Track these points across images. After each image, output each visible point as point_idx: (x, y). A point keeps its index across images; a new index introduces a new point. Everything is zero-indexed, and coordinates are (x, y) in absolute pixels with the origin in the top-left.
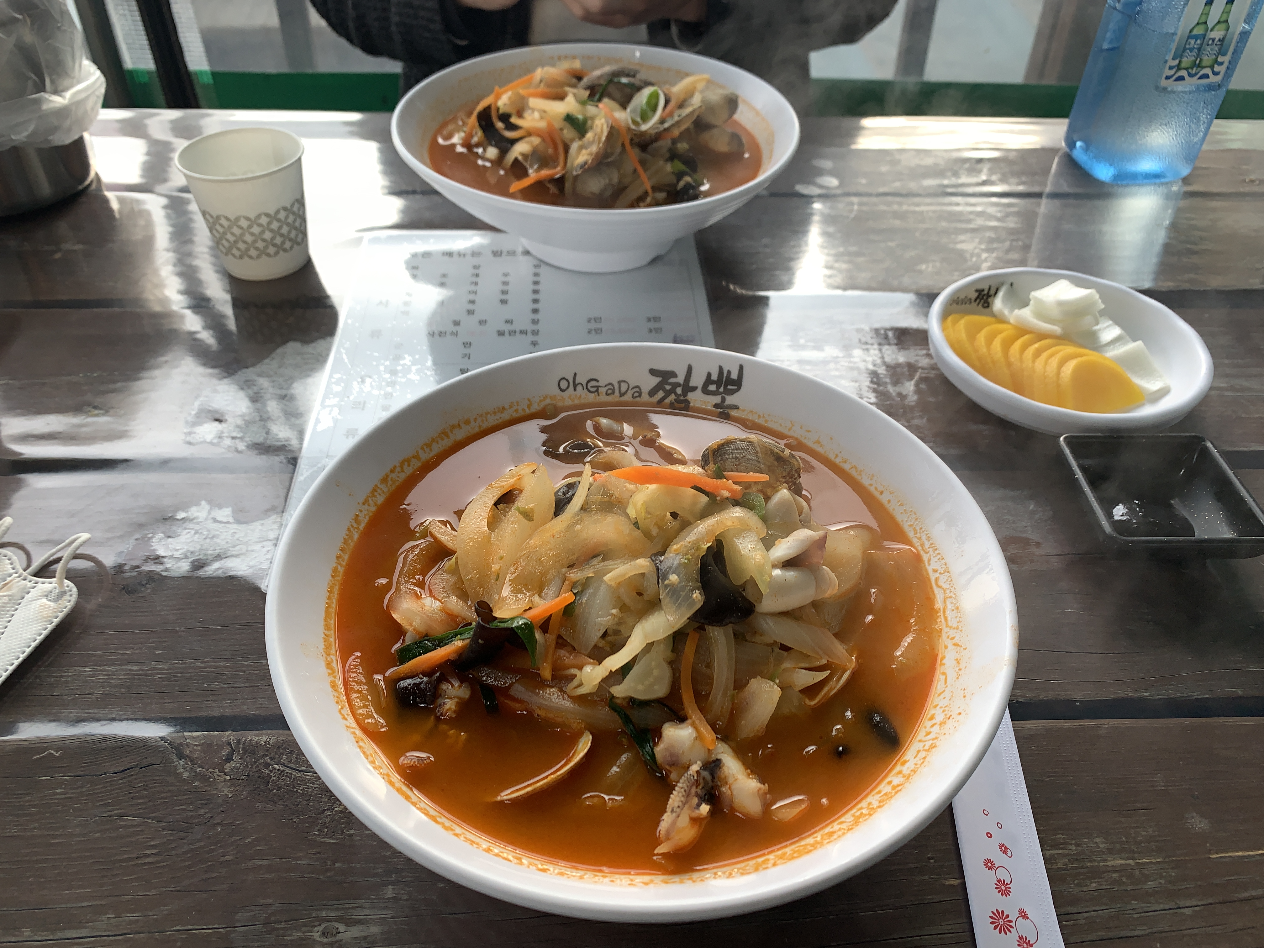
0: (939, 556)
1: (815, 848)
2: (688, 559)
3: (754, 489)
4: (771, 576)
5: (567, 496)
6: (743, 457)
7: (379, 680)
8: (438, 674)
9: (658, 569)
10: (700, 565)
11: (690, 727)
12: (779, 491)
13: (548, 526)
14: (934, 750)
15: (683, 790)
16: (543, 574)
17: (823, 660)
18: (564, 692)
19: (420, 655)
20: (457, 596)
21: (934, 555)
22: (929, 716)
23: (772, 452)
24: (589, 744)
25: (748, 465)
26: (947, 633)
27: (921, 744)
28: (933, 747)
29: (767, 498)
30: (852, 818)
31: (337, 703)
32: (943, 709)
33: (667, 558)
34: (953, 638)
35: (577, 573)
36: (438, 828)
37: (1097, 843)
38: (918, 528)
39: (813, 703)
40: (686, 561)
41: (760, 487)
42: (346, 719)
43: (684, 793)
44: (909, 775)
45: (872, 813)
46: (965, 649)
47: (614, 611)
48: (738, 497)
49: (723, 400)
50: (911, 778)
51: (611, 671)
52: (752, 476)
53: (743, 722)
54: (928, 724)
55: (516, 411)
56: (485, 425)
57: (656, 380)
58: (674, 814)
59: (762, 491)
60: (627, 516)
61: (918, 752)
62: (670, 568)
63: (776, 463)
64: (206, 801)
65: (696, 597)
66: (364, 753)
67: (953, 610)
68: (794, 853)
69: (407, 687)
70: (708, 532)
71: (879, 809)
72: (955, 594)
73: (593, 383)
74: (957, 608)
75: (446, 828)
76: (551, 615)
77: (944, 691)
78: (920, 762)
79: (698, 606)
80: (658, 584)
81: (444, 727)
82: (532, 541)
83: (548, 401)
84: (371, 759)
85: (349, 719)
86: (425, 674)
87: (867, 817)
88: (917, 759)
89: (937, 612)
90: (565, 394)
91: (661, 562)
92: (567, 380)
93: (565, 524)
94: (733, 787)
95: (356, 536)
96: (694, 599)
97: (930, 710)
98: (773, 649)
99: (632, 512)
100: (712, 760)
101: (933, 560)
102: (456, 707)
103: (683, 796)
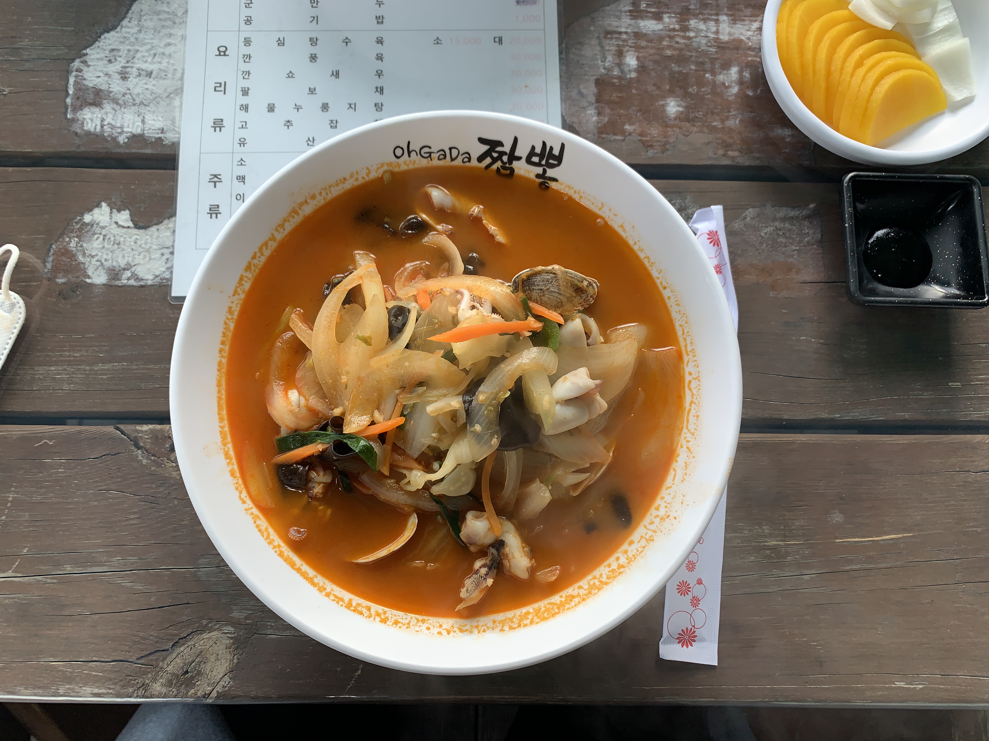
0: (696, 363)
1: (559, 612)
4: (553, 409)
5: (400, 322)
6: (547, 289)
9: (468, 409)
10: (499, 412)
11: (485, 520)
17: (589, 463)
18: (399, 485)
20: (316, 396)
21: (693, 360)
22: (657, 505)
23: (572, 284)
24: (416, 524)
26: (685, 435)
27: (645, 531)
28: (651, 539)
30: (588, 586)
32: (666, 504)
34: (688, 441)
38: (686, 331)
39: (575, 495)
40: (488, 412)
44: (631, 559)
45: (600, 586)
46: (694, 457)
47: (434, 435)
48: (538, 335)
49: (545, 171)
50: (631, 562)
54: (654, 513)
55: (357, 179)
56: (329, 198)
57: (485, 148)
61: (642, 537)
63: (574, 294)
65: (495, 441)
67: (694, 416)
68: (545, 611)
70: (510, 375)
71: (605, 586)
72: (699, 403)
73: (426, 150)
74: (698, 417)
75: (321, 589)
76: (387, 431)
77: (671, 487)
79: (495, 448)
80: (467, 423)
81: (315, 503)
82: (372, 364)
83: (385, 168)
84: (265, 535)
85: (246, 501)
87: (596, 590)
90: (401, 160)
92: (402, 148)
93: (395, 356)
94: (512, 561)
96: (492, 443)
97: (659, 500)
98: (551, 458)
101: (691, 364)
102: (322, 490)
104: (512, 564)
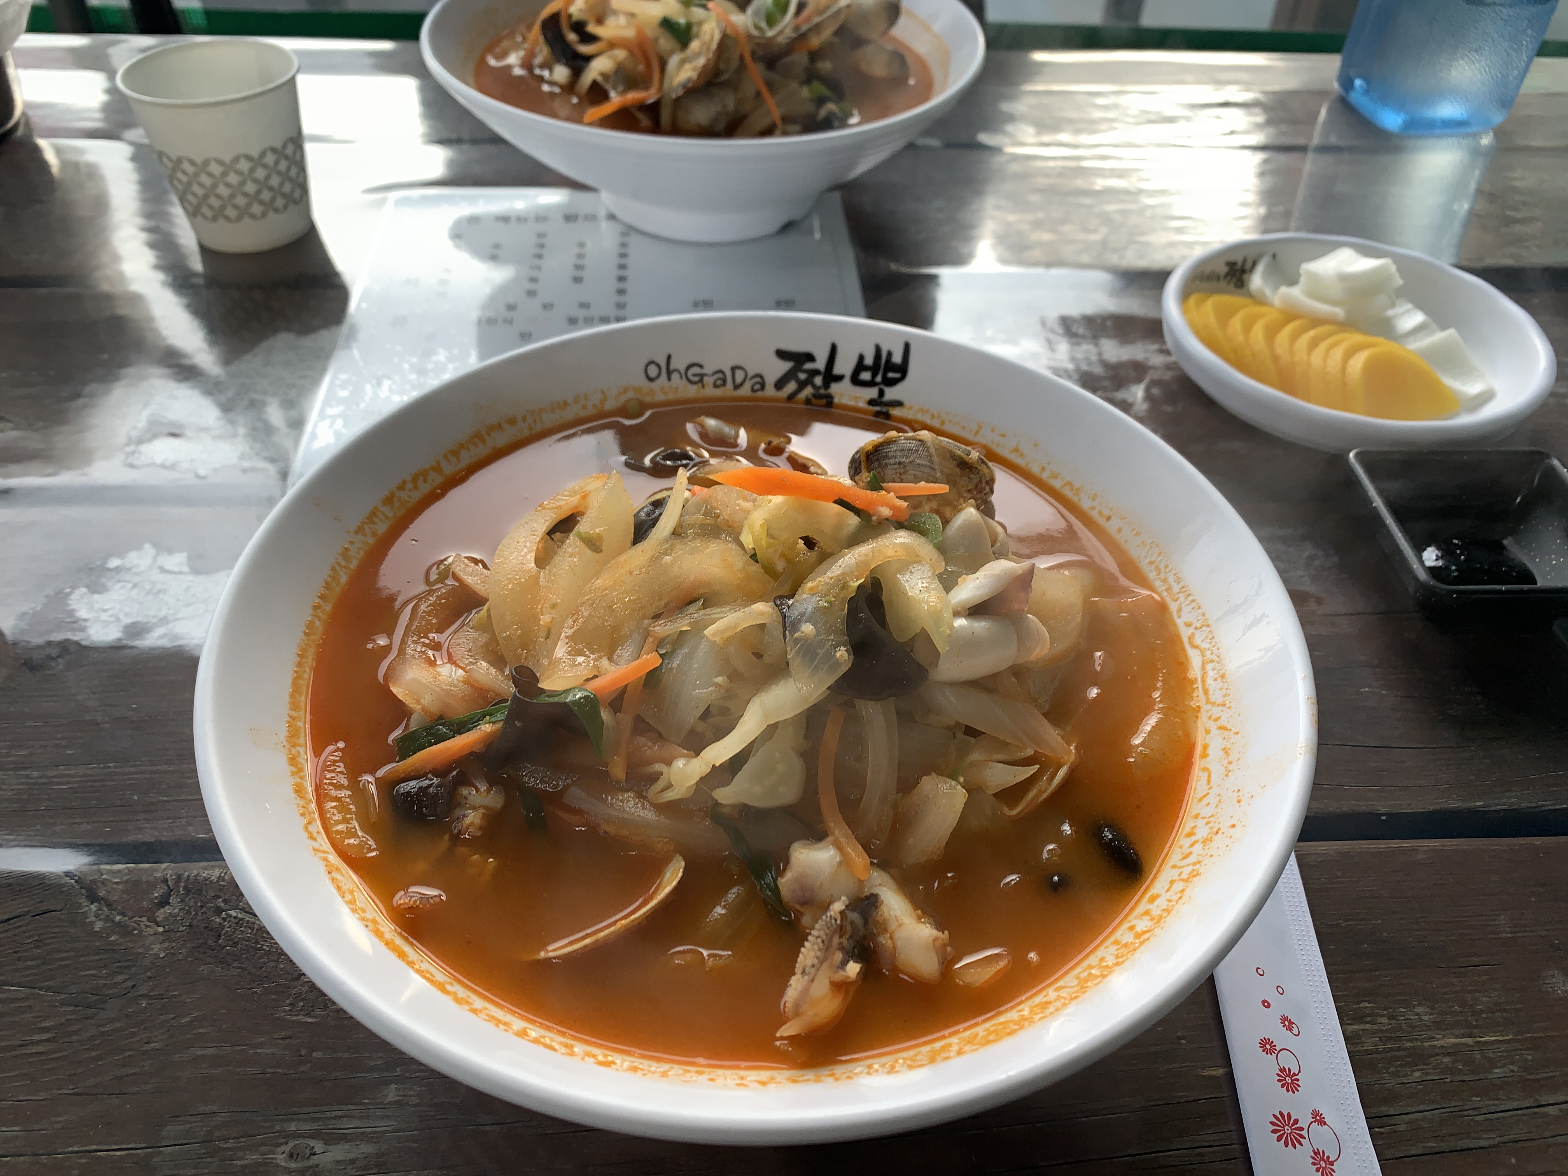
0: (1193, 604)
1: (1021, 1028)
2: (828, 602)
3: (927, 508)
4: (952, 627)
5: (654, 516)
6: (910, 462)
7: (369, 782)
8: (455, 773)
9: (785, 617)
10: (846, 611)
11: (831, 847)
12: (962, 510)
13: (622, 558)
14: (1196, 879)
15: (819, 941)
16: (616, 628)
17: (1029, 750)
18: (645, 798)
19: (431, 745)
20: (488, 662)
21: (1187, 603)
22: (1187, 830)
23: (953, 456)
24: (680, 874)
25: (917, 473)
26: (1208, 712)
27: (1176, 872)
28: (1194, 875)
29: (946, 522)
30: (1076, 982)
31: (303, 815)
32: (1206, 820)
33: (797, 601)
34: (1217, 719)
35: (666, 625)
36: (447, 1000)
37: (1418, 1014)
38: (1162, 566)
39: (1014, 812)
40: (826, 604)
41: (934, 505)
42: (315, 839)
43: (821, 945)
44: (1161, 917)
45: (1105, 973)
46: (1237, 733)
47: (719, 680)
48: (904, 517)
49: (881, 393)
50: (1163, 920)
51: (714, 766)
52: (924, 488)
53: (911, 841)
54: (1186, 842)
55: (584, 407)
56: (538, 428)
57: (785, 366)
58: (806, 977)
59: (938, 512)
60: (741, 545)
61: (1172, 882)
62: (803, 614)
63: (957, 470)
64: (127, 963)
65: (841, 655)
66: (339, 888)
67: (1216, 680)
68: (989, 1034)
69: (409, 793)
70: (858, 565)
71: (1116, 968)
72: (1218, 657)
73: (696, 370)
74: (1223, 676)
75: (458, 1001)
76: (627, 685)
77: (1207, 794)
78: (1175, 898)
79: (844, 669)
80: (785, 638)
81: (463, 850)
82: (599, 581)
83: (631, 395)
84: (348, 897)
85: (319, 839)
86: (436, 773)
87: (1099, 980)
88: (1171, 893)
89: (1193, 682)
90: (655, 385)
91: (789, 607)
92: (658, 366)
93: (648, 556)
94: (896, 935)
95: (344, 579)
96: (838, 660)
97: (1187, 823)
98: (954, 733)
99: (747, 539)
100: (863, 896)
101: (1186, 610)
102: (482, 819)
103: (820, 950)
104: (899, 944)
